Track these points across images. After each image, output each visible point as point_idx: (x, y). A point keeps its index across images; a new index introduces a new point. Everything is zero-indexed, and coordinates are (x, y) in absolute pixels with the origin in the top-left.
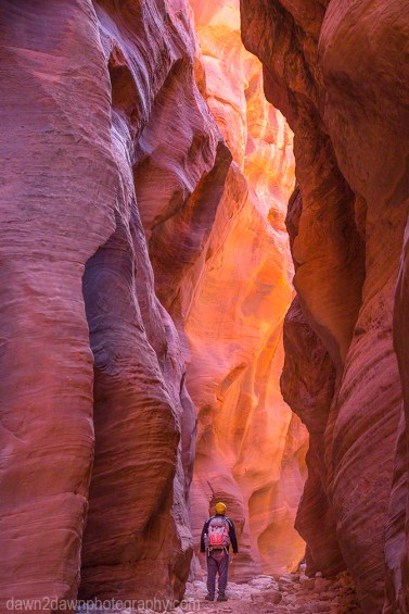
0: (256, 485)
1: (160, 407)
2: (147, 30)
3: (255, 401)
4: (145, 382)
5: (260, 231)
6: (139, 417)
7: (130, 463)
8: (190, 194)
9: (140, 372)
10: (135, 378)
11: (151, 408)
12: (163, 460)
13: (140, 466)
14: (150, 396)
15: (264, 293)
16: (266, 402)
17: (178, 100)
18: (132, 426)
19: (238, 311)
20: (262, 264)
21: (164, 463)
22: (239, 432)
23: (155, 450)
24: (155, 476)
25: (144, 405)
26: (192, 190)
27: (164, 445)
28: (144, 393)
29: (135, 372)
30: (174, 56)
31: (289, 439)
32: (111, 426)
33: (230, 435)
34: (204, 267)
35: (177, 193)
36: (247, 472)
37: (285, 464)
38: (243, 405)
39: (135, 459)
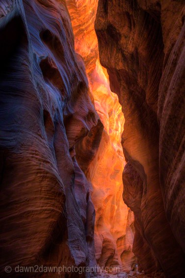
0: (119, 236)
1: (48, 175)
2: (67, 62)
3: (116, 207)
4: (39, 160)
5: (114, 154)
6: (34, 180)
7: (30, 209)
8: (88, 131)
9: (37, 155)
10: (32, 157)
11: (42, 175)
12: (52, 208)
13: (37, 211)
14: (41, 168)
15: (117, 173)
16: (120, 208)
17: (82, 98)
18: (30, 185)
19: (109, 177)
20: (116, 164)
21: (53, 210)
22: (112, 217)
23: (46, 201)
24: (47, 218)
25: (37, 173)
26: (89, 130)
27: (52, 199)
28: (37, 166)
29: (33, 154)
30: (79, 80)
31: (128, 221)
32: (16, 185)
33: (109, 219)
34: (97, 163)
35: (83, 129)
36: (115, 232)
37: (127, 229)
38: (112, 209)
39: (33, 206)
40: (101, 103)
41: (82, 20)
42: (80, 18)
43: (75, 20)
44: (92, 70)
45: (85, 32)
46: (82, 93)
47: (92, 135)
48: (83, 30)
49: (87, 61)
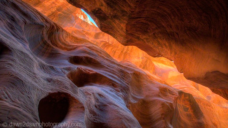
40: (180, 83)
41: (121, 48)
42: (119, 48)
43: (117, 51)
44: (154, 68)
45: (128, 52)
46: (143, 80)
47: (188, 109)
48: (126, 52)
49: (145, 66)
